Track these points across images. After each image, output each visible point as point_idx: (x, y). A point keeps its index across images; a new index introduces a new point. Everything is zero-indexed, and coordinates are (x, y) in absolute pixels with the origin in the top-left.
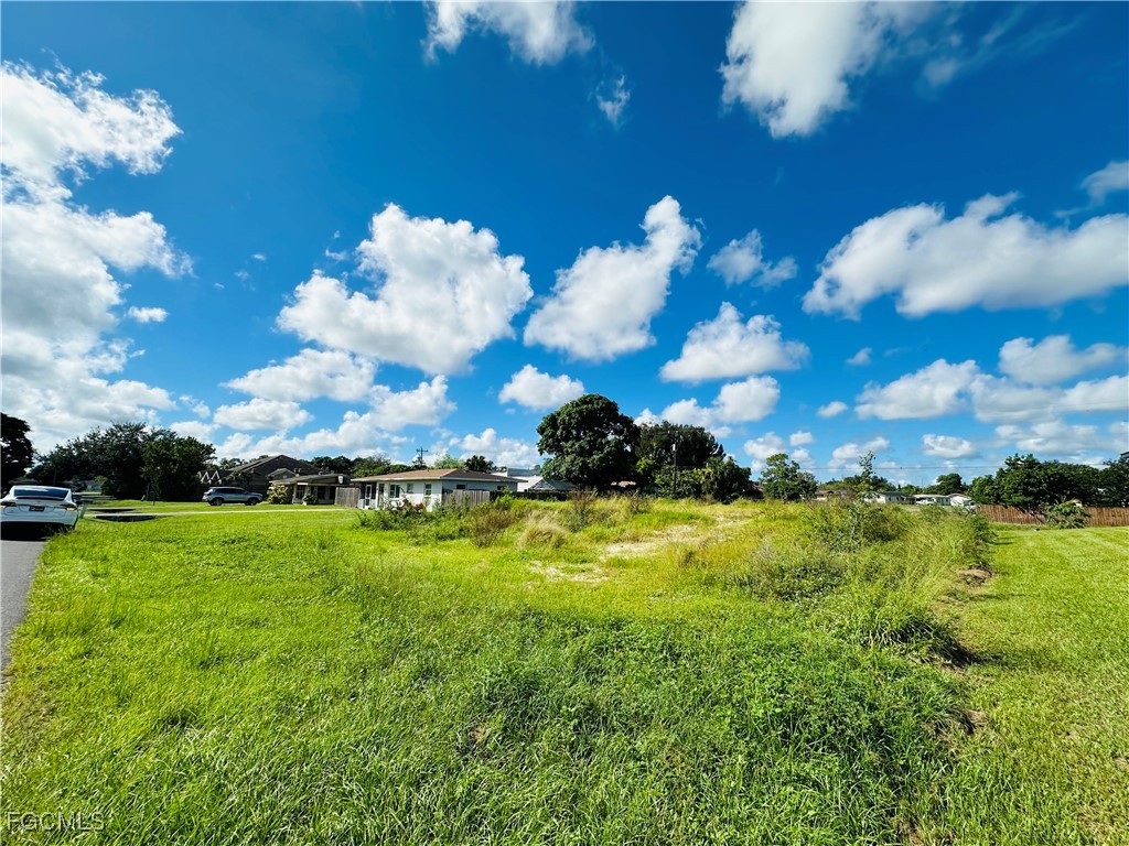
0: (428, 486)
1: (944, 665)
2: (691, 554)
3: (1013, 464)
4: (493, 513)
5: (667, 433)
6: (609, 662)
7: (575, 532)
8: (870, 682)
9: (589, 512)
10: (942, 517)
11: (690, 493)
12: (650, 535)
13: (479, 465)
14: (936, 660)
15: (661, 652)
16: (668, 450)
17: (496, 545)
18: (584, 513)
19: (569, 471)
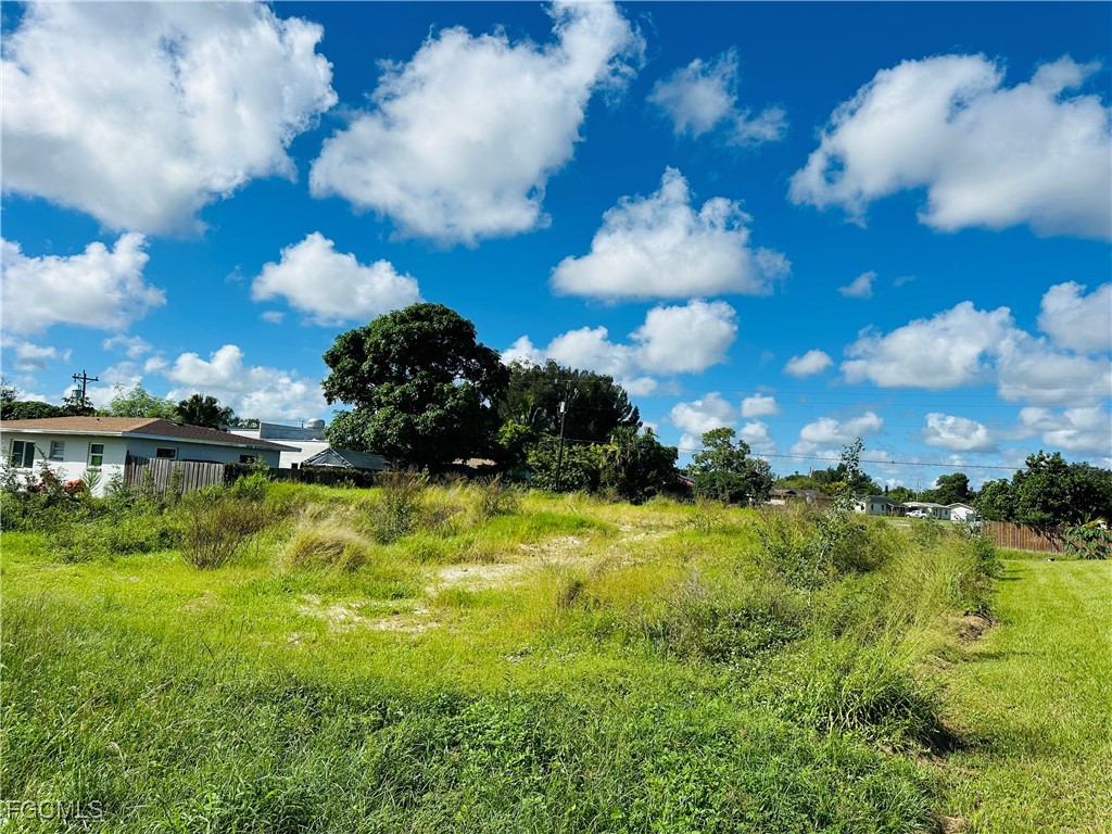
0: (96, 449)
1: (921, 755)
2: (578, 585)
3: (1035, 466)
4: (231, 505)
5: (554, 381)
6: (433, 768)
7: (385, 542)
8: (824, 784)
9: (413, 508)
10: (939, 537)
11: (581, 483)
12: (513, 551)
13: (203, 414)
14: (911, 748)
15: (523, 749)
16: (553, 410)
17: (233, 564)
18: (402, 511)
19: (380, 437)
